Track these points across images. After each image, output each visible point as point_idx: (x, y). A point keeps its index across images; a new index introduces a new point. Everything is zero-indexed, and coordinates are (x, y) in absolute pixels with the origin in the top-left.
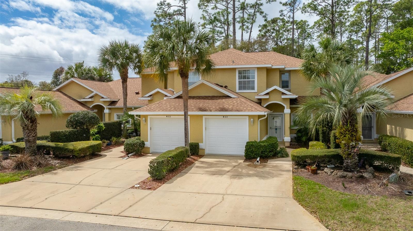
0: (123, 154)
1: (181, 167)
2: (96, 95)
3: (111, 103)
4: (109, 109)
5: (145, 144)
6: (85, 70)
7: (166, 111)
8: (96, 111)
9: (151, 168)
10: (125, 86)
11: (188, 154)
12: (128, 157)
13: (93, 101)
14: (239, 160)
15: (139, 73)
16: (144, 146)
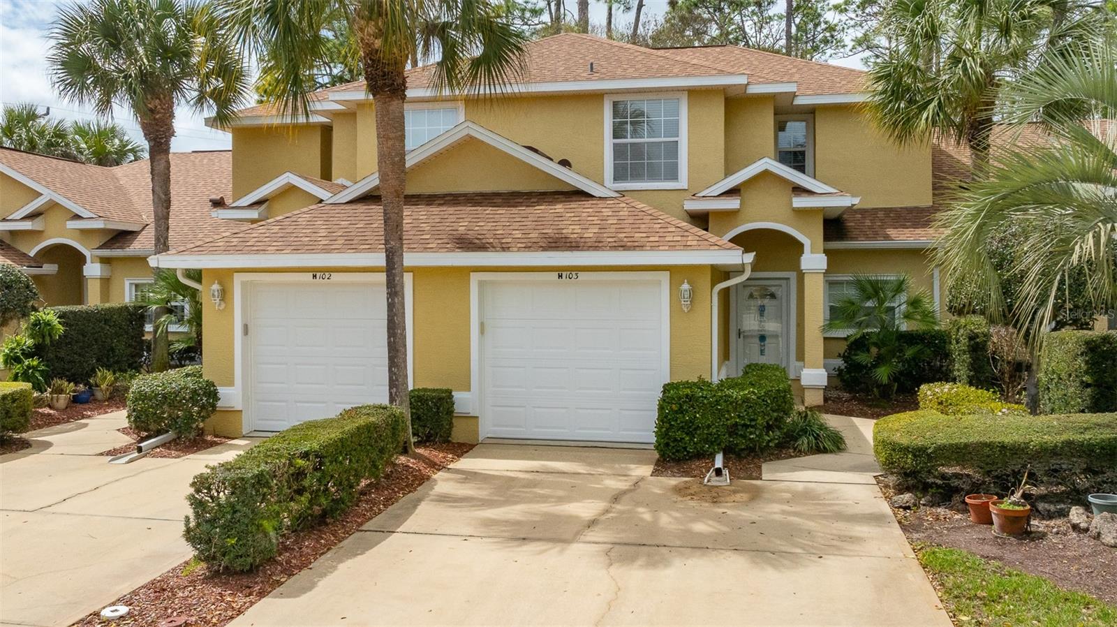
0: (127, 440)
1: (367, 502)
2: (53, 206)
3: (112, 239)
4: (105, 261)
5: (219, 395)
6: (41, 133)
7: (311, 251)
8: (49, 269)
9: (197, 515)
10: (161, 166)
11: (402, 438)
12: (137, 454)
13: (41, 229)
14: (633, 466)
15: (221, 120)
16: (214, 406)
